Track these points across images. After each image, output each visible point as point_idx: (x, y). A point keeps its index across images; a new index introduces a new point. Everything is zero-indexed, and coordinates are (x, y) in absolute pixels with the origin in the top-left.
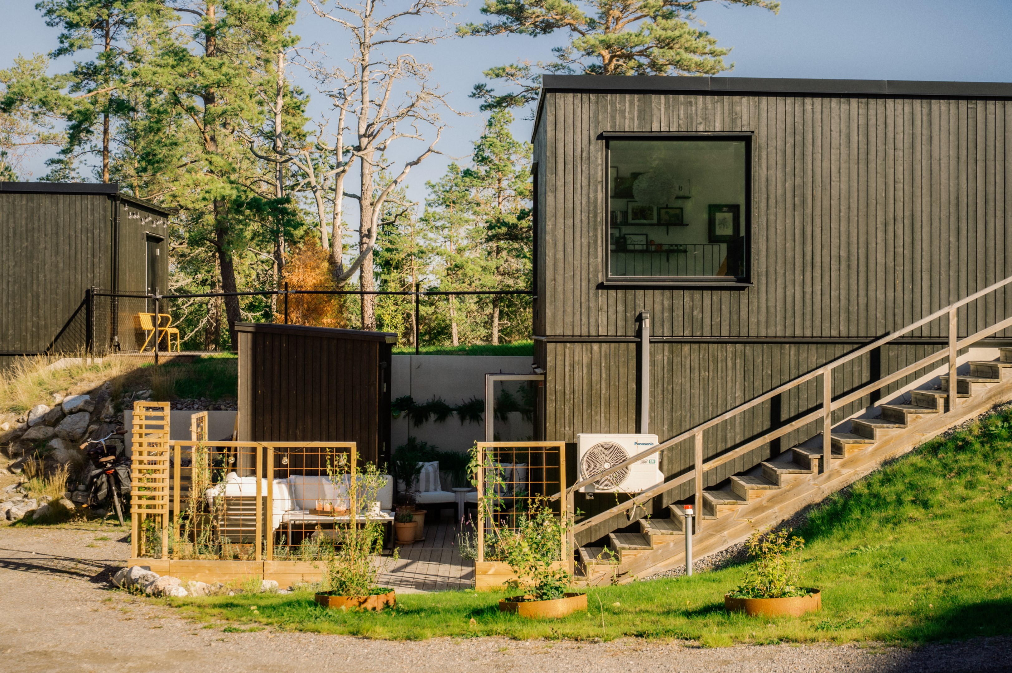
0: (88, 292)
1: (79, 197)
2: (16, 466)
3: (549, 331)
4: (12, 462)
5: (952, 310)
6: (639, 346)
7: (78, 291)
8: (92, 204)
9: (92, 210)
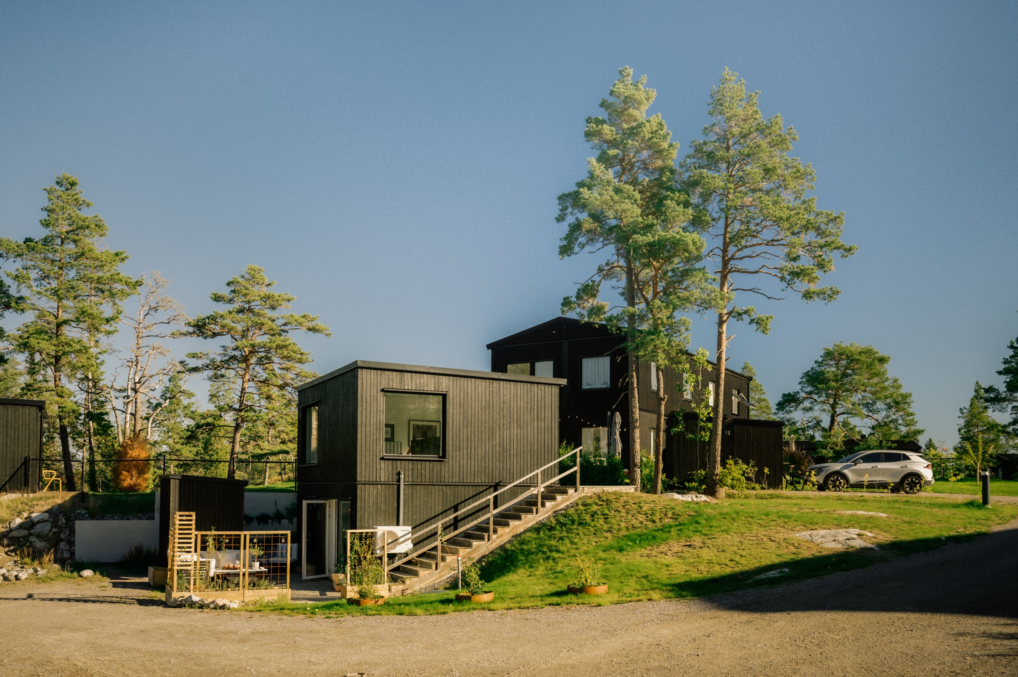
0: (26, 458)
1: (21, 407)
2: (11, 551)
3: (358, 479)
4: (7, 549)
5: (539, 471)
6: (399, 486)
7: (20, 457)
8: (29, 411)
9: (29, 415)
